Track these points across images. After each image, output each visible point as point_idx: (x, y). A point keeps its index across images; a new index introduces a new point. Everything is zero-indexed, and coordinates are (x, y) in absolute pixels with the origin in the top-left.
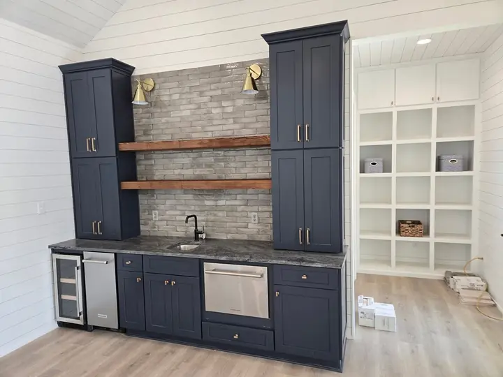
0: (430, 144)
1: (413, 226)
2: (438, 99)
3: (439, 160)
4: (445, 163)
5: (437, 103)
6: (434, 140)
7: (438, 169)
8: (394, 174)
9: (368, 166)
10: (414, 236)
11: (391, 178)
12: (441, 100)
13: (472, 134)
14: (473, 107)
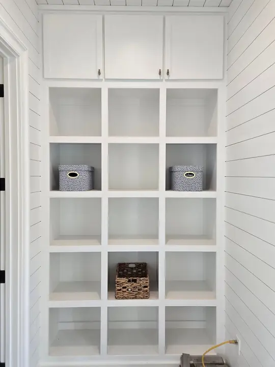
0: (157, 145)
1: (135, 281)
2: (168, 73)
3: (170, 173)
4: (179, 177)
5: (167, 80)
6: (162, 140)
7: (170, 186)
8: (105, 194)
9: (64, 177)
10: (136, 298)
11: (100, 199)
12: (172, 77)
13: (214, 134)
14: (215, 91)
